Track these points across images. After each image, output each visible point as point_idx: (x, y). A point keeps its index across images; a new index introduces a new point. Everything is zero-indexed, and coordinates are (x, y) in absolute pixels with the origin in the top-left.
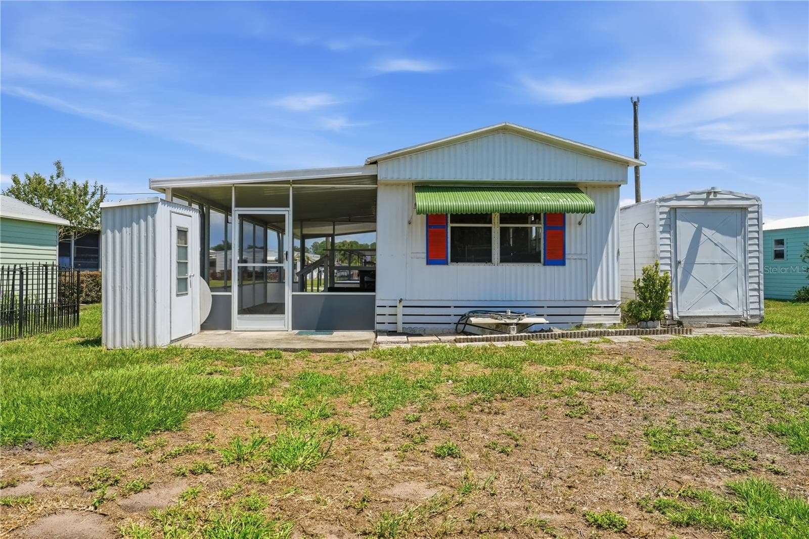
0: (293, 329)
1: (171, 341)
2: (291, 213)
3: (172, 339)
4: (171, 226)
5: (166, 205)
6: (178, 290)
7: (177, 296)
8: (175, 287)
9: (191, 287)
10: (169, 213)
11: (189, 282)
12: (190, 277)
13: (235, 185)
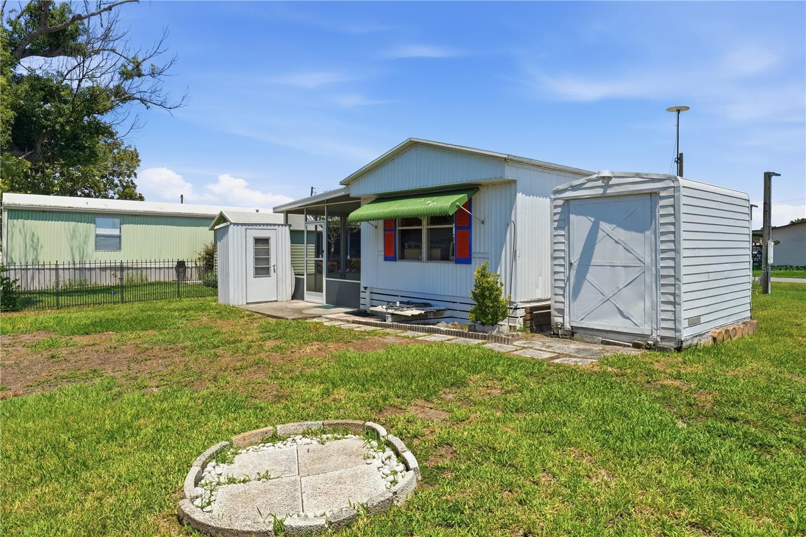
0: (326, 303)
3: (248, 302)
4: (246, 237)
5: (240, 226)
6: (256, 274)
7: (255, 277)
8: (252, 272)
9: (275, 272)
10: (244, 230)
11: (272, 269)
12: (274, 266)
13: (306, 207)
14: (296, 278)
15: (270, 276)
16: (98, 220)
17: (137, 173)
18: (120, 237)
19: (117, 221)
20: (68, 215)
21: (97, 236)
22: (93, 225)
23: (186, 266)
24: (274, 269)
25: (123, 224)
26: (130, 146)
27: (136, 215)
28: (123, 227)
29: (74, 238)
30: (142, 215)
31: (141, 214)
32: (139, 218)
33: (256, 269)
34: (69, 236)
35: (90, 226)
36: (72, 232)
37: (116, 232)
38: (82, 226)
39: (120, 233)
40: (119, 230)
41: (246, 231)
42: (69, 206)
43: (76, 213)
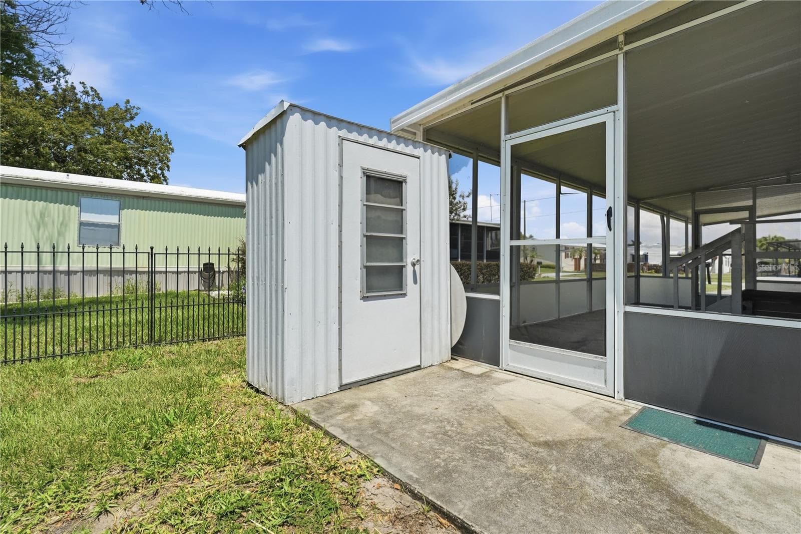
0: (627, 396)
1: (341, 386)
2: (621, 115)
3: (345, 382)
4: (341, 165)
5: (323, 124)
6: (369, 288)
7: (365, 298)
8: (358, 282)
9: (415, 282)
10: (337, 140)
11: (409, 271)
12: (414, 265)
13: (507, 92)
14: (467, 298)
15: (404, 295)
16: (84, 201)
17: (170, 165)
18: (118, 227)
19: (115, 204)
20: (33, 190)
21: (82, 224)
22: (74, 209)
23: (217, 270)
24: (414, 271)
25: (123, 209)
26: (159, 130)
27: (143, 197)
28: (124, 212)
29: (42, 226)
30: (152, 198)
31: (150, 195)
32: (149, 201)
33: (369, 271)
34: (34, 223)
35: (69, 210)
36: (38, 217)
37: (113, 219)
38: (55, 209)
39: (119, 222)
40: (118, 216)
41: (340, 145)
42: (36, 177)
43: (47, 188)
